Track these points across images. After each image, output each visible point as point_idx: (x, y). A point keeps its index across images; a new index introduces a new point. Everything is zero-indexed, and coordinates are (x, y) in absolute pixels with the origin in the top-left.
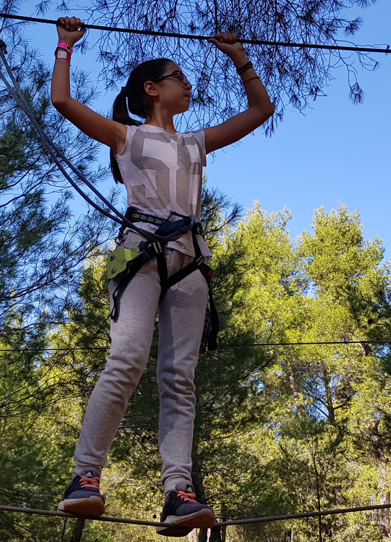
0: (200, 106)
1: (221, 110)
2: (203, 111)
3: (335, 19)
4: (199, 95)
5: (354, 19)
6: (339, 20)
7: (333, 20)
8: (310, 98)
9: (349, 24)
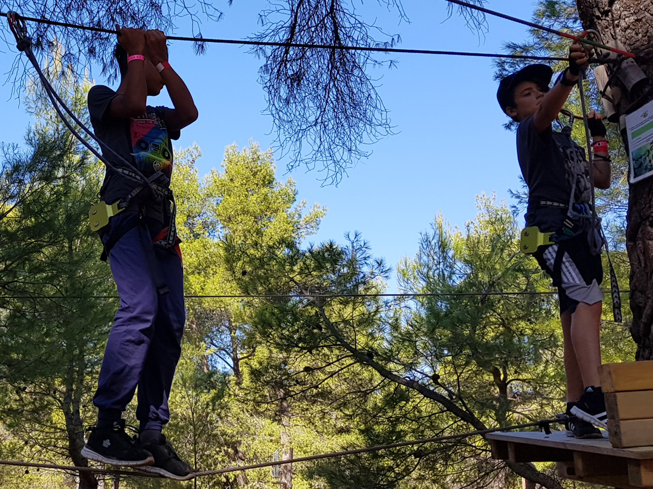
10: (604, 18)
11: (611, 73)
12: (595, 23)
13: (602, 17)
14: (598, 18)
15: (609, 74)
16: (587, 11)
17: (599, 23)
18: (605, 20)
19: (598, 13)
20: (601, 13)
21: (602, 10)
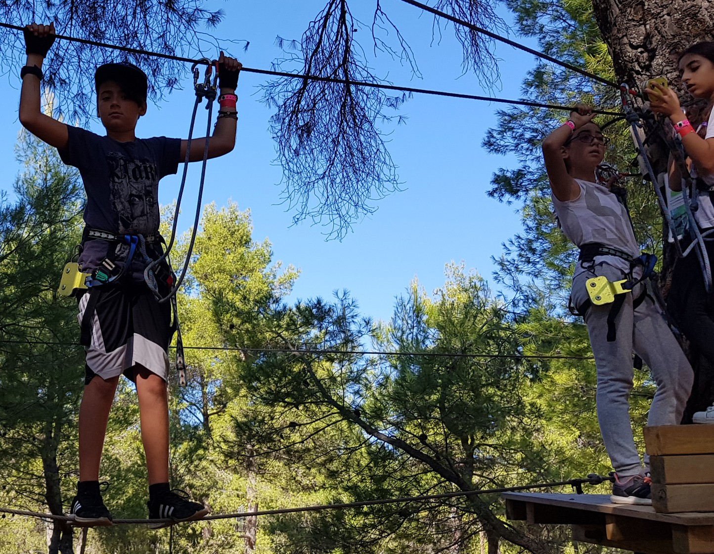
0: (50, 87)
1: (73, 96)
2: (53, 94)
3: (197, 9)
4: (51, 76)
5: (216, 11)
6: (201, 11)
7: (195, 10)
8: (166, 91)
9: (211, 16)
10: (644, 73)
11: (649, 130)
12: (633, 78)
13: (642, 72)
14: (638, 73)
15: (646, 130)
16: (626, 66)
17: (638, 78)
18: (645, 75)
19: (637, 68)
20: (641, 67)
21: (643, 65)
